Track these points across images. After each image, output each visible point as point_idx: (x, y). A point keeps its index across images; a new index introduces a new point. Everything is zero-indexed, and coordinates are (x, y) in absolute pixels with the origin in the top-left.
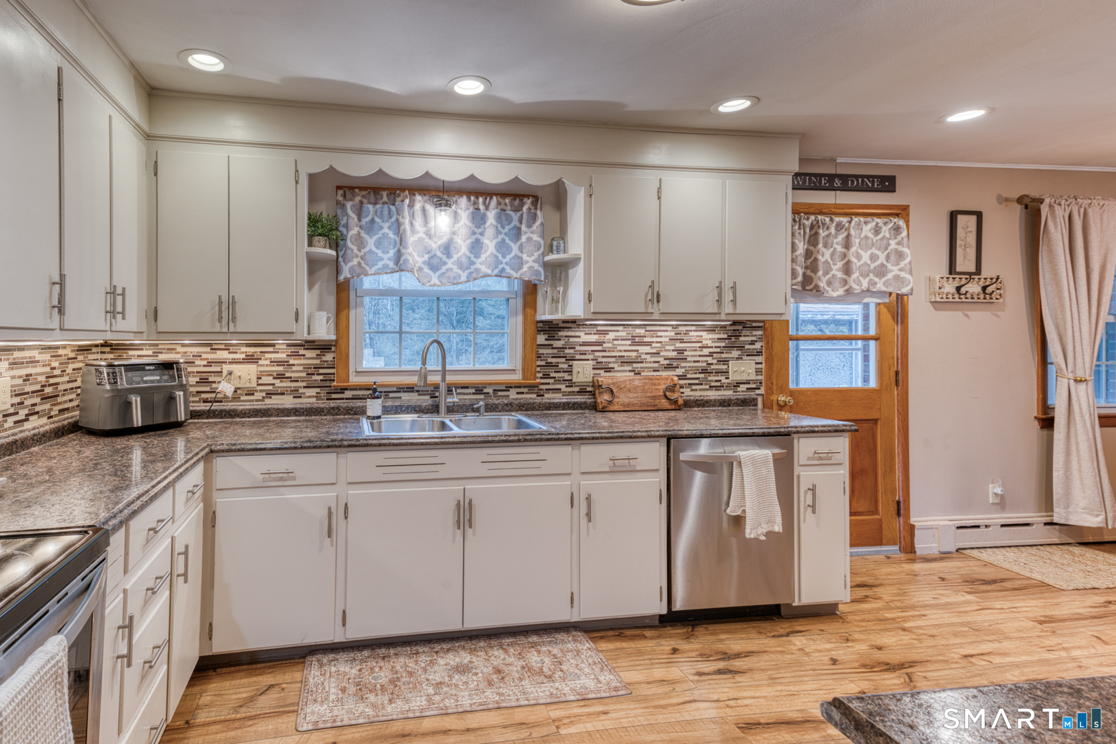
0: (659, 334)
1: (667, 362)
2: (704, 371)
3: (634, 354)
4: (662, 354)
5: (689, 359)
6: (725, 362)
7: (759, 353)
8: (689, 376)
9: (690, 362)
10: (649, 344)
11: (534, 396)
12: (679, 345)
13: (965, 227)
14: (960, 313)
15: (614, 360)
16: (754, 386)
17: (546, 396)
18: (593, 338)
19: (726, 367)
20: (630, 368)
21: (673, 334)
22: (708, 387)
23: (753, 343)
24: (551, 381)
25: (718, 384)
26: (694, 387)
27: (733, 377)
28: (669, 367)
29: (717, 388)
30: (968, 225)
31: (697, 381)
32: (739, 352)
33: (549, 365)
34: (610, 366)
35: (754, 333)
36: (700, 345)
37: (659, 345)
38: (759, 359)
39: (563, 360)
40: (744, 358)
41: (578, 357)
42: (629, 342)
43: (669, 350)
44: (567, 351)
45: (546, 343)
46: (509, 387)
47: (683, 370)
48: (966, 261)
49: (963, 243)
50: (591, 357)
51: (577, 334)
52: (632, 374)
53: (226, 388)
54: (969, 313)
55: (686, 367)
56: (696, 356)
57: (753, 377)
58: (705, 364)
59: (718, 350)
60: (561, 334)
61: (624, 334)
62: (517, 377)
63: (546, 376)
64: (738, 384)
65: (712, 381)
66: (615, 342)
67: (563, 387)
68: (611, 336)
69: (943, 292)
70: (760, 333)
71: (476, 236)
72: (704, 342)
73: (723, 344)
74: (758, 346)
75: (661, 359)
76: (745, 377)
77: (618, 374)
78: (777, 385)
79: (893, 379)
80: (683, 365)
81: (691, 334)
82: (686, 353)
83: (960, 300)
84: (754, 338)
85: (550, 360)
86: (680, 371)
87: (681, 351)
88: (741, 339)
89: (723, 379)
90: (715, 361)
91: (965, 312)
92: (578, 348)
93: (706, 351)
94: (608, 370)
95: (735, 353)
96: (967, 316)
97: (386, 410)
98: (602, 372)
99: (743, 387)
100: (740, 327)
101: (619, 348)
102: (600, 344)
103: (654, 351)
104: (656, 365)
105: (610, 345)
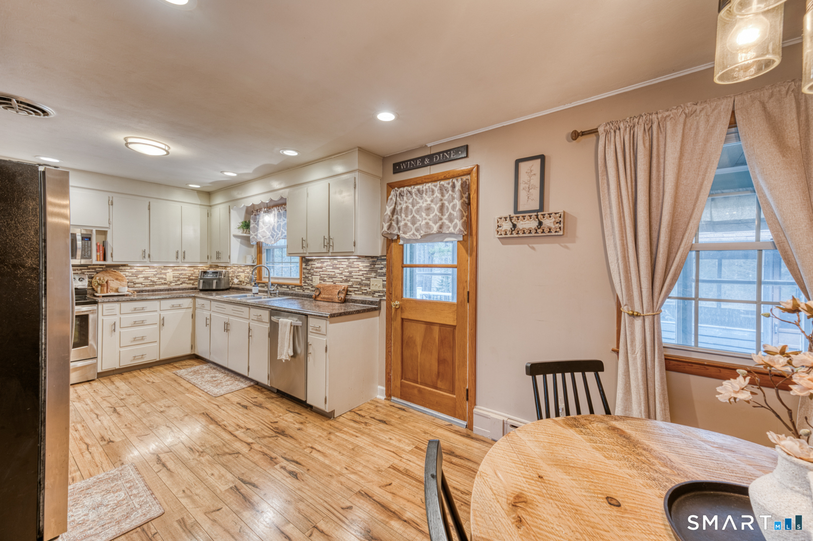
0: (343, 263)
1: (345, 278)
2: (360, 284)
3: (333, 273)
4: (344, 274)
5: (354, 277)
6: (368, 279)
7: (384, 275)
8: (354, 286)
9: (354, 278)
10: (338, 268)
11: (302, 291)
12: (350, 269)
13: (530, 171)
14: (526, 246)
15: (326, 276)
16: (382, 294)
17: (306, 291)
18: (319, 265)
19: (369, 282)
20: (331, 280)
21: (347, 263)
22: (361, 293)
23: (381, 269)
24: (306, 284)
25: (365, 291)
26: (356, 292)
27: (373, 288)
28: (346, 281)
29: (366, 294)
30: (532, 169)
31: (357, 289)
32: (375, 274)
33: (306, 277)
34: (325, 279)
35: (383, 263)
36: (358, 269)
37: (342, 269)
38: (385, 278)
39: (310, 275)
40: (378, 277)
41: (315, 274)
42: (331, 267)
43: (346, 272)
44: (311, 271)
45: (305, 267)
46: (296, 286)
47: (351, 283)
48: (530, 201)
49: (527, 186)
50: (318, 274)
51: (314, 263)
52: (332, 283)
53: (236, 281)
54: (534, 246)
55: (352, 281)
56: (356, 275)
57: (381, 289)
58: (360, 280)
59: (365, 272)
60: (309, 263)
61: (329, 263)
62: (298, 282)
63: (305, 282)
64: (375, 292)
65: (363, 290)
66: (327, 267)
67: (310, 287)
68: (325, 264)
69: (501, 230)
70: (385, 263)
71: (279, 223)
72: (360, 268)
73: (368, 269)
74: (384, 270)
75: (343, 276)
76: (377, 289)
77: (328, 283)
78: (395, 294)
79: (466, 297)
80: (352, 280)
81: (355, 263)
82: (353, 274)
83: (517, 236)
84: (382, 266)
85: (307, 275)
86: (350, 283)
87: (350, 272)
88: (376, 266)
89: (367, 288)
90: (364, 279)
91: (531, 245)
92: (315, 270)
93: (361, 273)
94: (324, 281)
95: (373, 275)
96: (533, 248)
97: (260, 291)
98: (322, 281)
99: (377, 294)
100: (375, 260)
101: (328, 270)
102: (321, 268)
103: (340, 272)
104: (341, 279)
105: (325, 269)
